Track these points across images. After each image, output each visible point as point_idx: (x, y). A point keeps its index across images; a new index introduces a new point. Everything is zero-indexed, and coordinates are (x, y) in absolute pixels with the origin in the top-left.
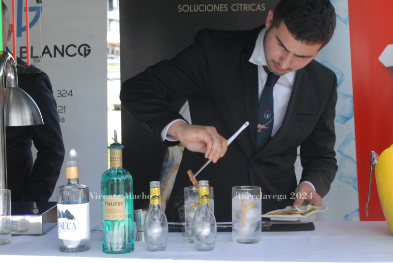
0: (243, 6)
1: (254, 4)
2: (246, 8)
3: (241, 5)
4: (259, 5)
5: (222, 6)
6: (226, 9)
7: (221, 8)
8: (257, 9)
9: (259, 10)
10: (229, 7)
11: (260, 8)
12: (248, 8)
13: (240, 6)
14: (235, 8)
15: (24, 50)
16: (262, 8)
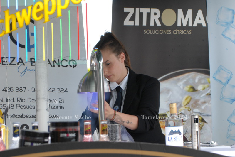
0: (179, 31)
1: (186, 30)
2: (181, 32)
3: (178, 30)
4: (188, 31)
5: (168, 31)
6: (170, 33)
7: (167, 32)
8: (187, 33)
9: (188, 34)
10: (172, 31)
11: (188, 33)
12: (182, 33)
13: (177, 31)
14: (175, 32)
15: (33, 60)
16: (189, 33)
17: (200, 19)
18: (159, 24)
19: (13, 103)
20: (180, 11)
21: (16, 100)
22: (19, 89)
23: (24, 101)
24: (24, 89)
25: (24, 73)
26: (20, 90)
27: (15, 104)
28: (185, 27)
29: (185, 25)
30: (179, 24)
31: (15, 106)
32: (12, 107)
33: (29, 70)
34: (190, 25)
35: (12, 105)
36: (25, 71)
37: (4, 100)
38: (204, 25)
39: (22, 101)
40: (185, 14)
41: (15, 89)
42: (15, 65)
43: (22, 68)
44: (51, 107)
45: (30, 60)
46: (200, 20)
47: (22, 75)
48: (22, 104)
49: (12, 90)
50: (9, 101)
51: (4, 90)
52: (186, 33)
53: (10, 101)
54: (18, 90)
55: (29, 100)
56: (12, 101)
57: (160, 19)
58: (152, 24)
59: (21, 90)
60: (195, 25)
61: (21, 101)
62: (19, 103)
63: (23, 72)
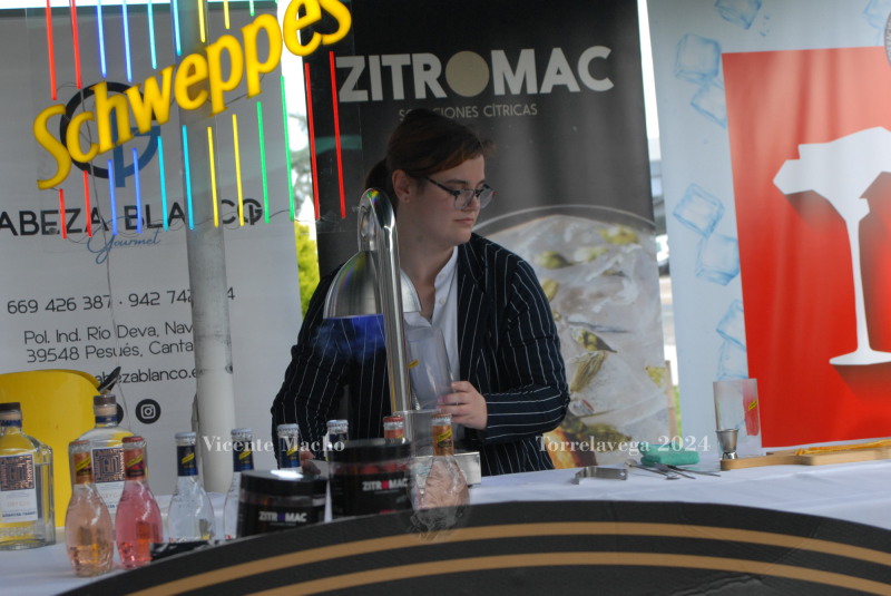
0: (502, 109)
1: (519, 105)
2: (507, 111)
3: (499, 106)
4: (526, 106)
6: (475, 114)
7: (468, 112)
8: (525, 112)
9: (527, 114)
10: (480, 110)
11: (529, 112)
12: (510, 111)
13: (496, 109)
14: (489, 111)
15: (131, 212)
16: (531, 111)
17: (559, 72)
18: (439, 93)
19: (76, 344)
20: (499, 57)
21: (83, 334)
22: (92, 302)
23: (106, 334)
24: (105, 301)
25: (105, 253)
26: (94, 303)
27: (81, 346)
28: (516, 96)
29: (516, 90)
30: (499, 90)
31: (82, 353)
32: (74, 356)
33: (120, 243)
34: (532, 89)
35: (74, 350)
36: (108, 248)
37: (52, 336)
38: (574, 87)
39: (101, 335)
40: (513, 63)
41: (81, 304)
42: (80, 231)
43: (99, 239)
44: (184, 346)
45: (123, 214)
46: (559, 76)
47: (100, 259)
48: (101, 344)
49: (71, 306)
50: (63, 337)
51: (51, 306)
52: (522, 112)
53: (68, 338)
54: (89, 306)
55: (123, 332)
56: (73, 337)
57: (442, 80)
58: (420, 94)
59: (98, 305)
60: (546, 88)
61: (97, 336)
62: (93, 342)
63: (102, 251)
